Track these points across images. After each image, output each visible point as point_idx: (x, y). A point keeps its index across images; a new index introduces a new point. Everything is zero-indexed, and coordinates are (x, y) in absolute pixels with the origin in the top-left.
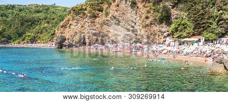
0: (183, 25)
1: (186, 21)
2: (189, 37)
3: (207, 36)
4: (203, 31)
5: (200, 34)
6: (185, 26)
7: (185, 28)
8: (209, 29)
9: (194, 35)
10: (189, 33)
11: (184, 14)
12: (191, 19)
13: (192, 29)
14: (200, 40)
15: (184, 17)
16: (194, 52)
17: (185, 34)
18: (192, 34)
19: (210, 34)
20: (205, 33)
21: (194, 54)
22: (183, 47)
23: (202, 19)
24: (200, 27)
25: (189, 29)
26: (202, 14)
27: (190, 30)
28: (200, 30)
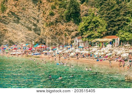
0: (94, 23)
1: (97, 18)
2: (102, 37)
3: (123, 36)
4: (118, 29)
5: (114, 33)
6: (96, 24)
7: (97, 26)
8: (125, 28)
9: (107, 34)
10: (101, 33)
11: (95, 10)
12: (104, 15)
13: (105, 27)
14: (114, 40)
15: (96, 13)
16: (107, 55)
17: (96, 34)
18: (104, 33)
19: (127, 33)
20: (120, 32)
21: (107, 57)
22: (94, 49)
23: (117, 16)
24: (115, 26)
25: (101, 27)
26: (117, 10)
27: (103, 28)
28: (114, 29)
